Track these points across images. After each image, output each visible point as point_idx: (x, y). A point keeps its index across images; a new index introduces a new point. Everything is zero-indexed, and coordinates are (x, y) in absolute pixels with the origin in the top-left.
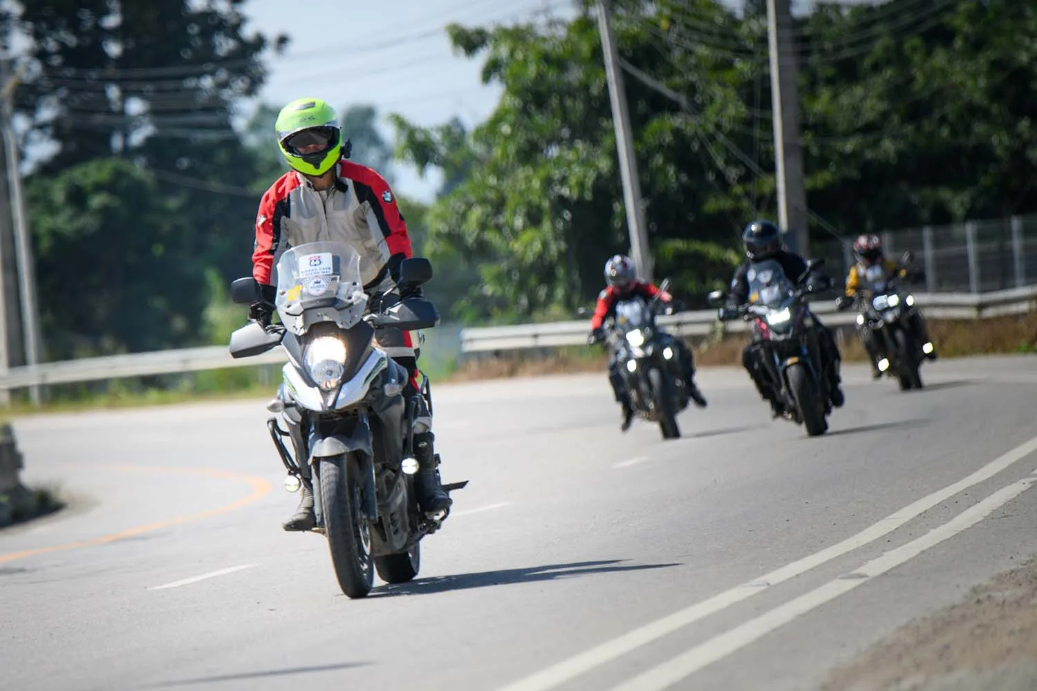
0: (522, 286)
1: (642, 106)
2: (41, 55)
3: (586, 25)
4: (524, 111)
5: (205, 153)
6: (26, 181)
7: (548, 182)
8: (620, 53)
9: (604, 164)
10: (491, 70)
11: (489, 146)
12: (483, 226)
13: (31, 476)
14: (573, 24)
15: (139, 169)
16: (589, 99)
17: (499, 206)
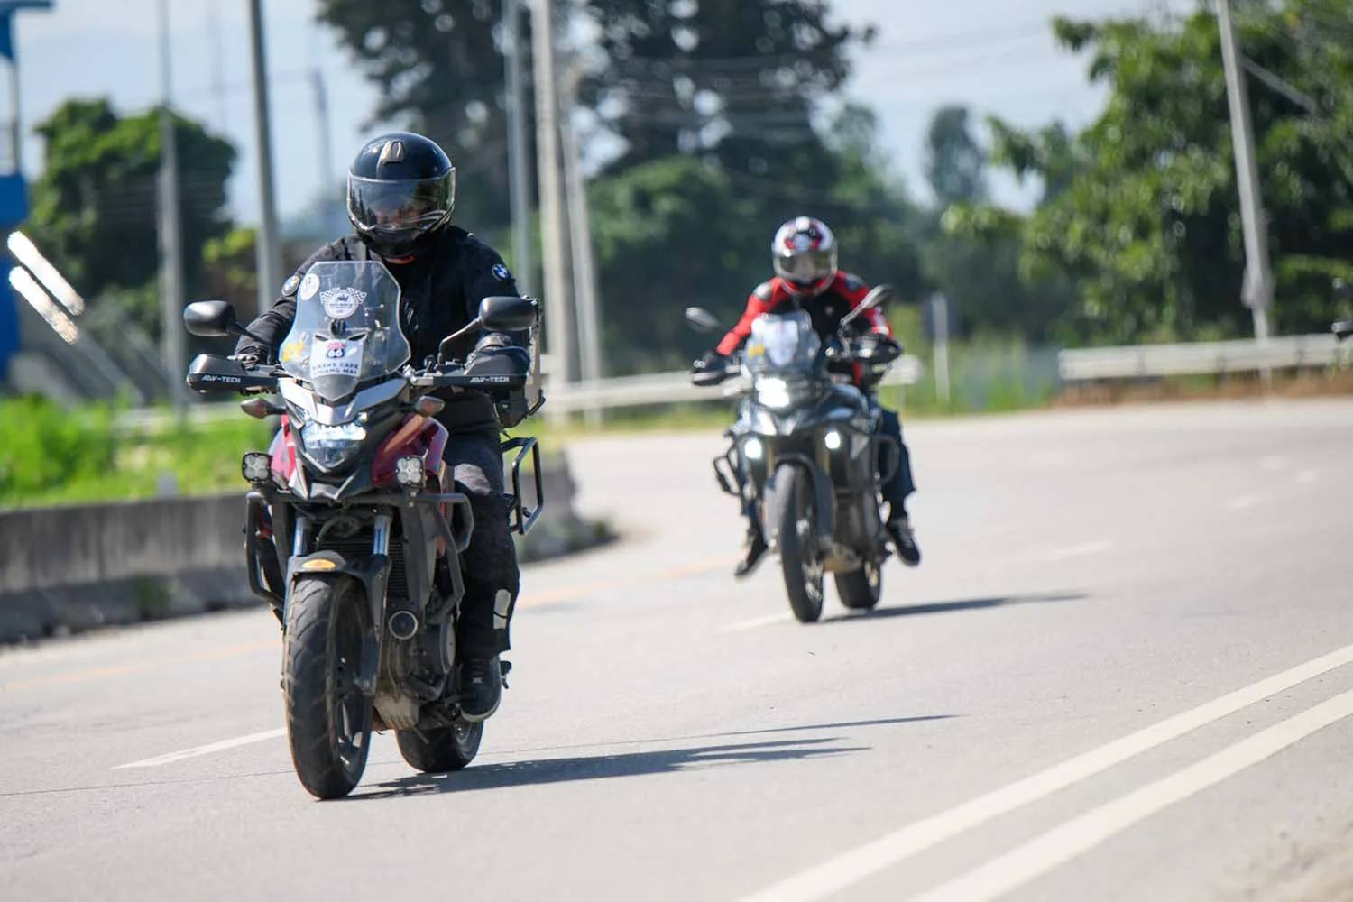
0: (1128, 306)
1: (1265, 110)
2: (607, 44)
3: (1205, 20)
4: (1134, 115)
5: (781, 155)
6: (590, 183)
7: (1158, 194)
8: (1243, 52)
9: (1221, 174)
10: (1100, 67)
11: (1095, 153)
12: (1086, 238)
13: (589, 504)
14: (1191, 19)
15: (711, 171)
16: (1206, 103)
17: (1104, 217)
